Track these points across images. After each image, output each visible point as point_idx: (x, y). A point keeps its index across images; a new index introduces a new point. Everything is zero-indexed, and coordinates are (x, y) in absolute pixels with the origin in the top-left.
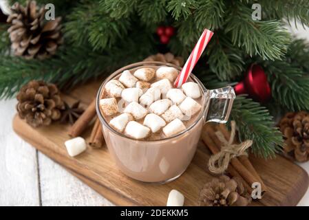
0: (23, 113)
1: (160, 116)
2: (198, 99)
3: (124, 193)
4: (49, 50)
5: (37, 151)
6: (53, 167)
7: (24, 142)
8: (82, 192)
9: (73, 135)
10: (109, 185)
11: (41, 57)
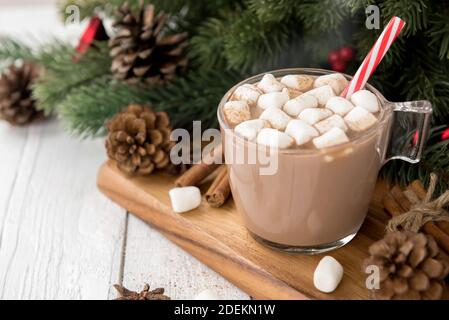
0: (113, 148)
1: (313, 126)
2: (376, 114)
3: (249, 263)
4: (164, 71)
5: (128, 213)
6: (148, 235)
7: (109, 202)
8: (186, 268)
9: (183, 184)
10: (228, 251)
11: (151, 80)
